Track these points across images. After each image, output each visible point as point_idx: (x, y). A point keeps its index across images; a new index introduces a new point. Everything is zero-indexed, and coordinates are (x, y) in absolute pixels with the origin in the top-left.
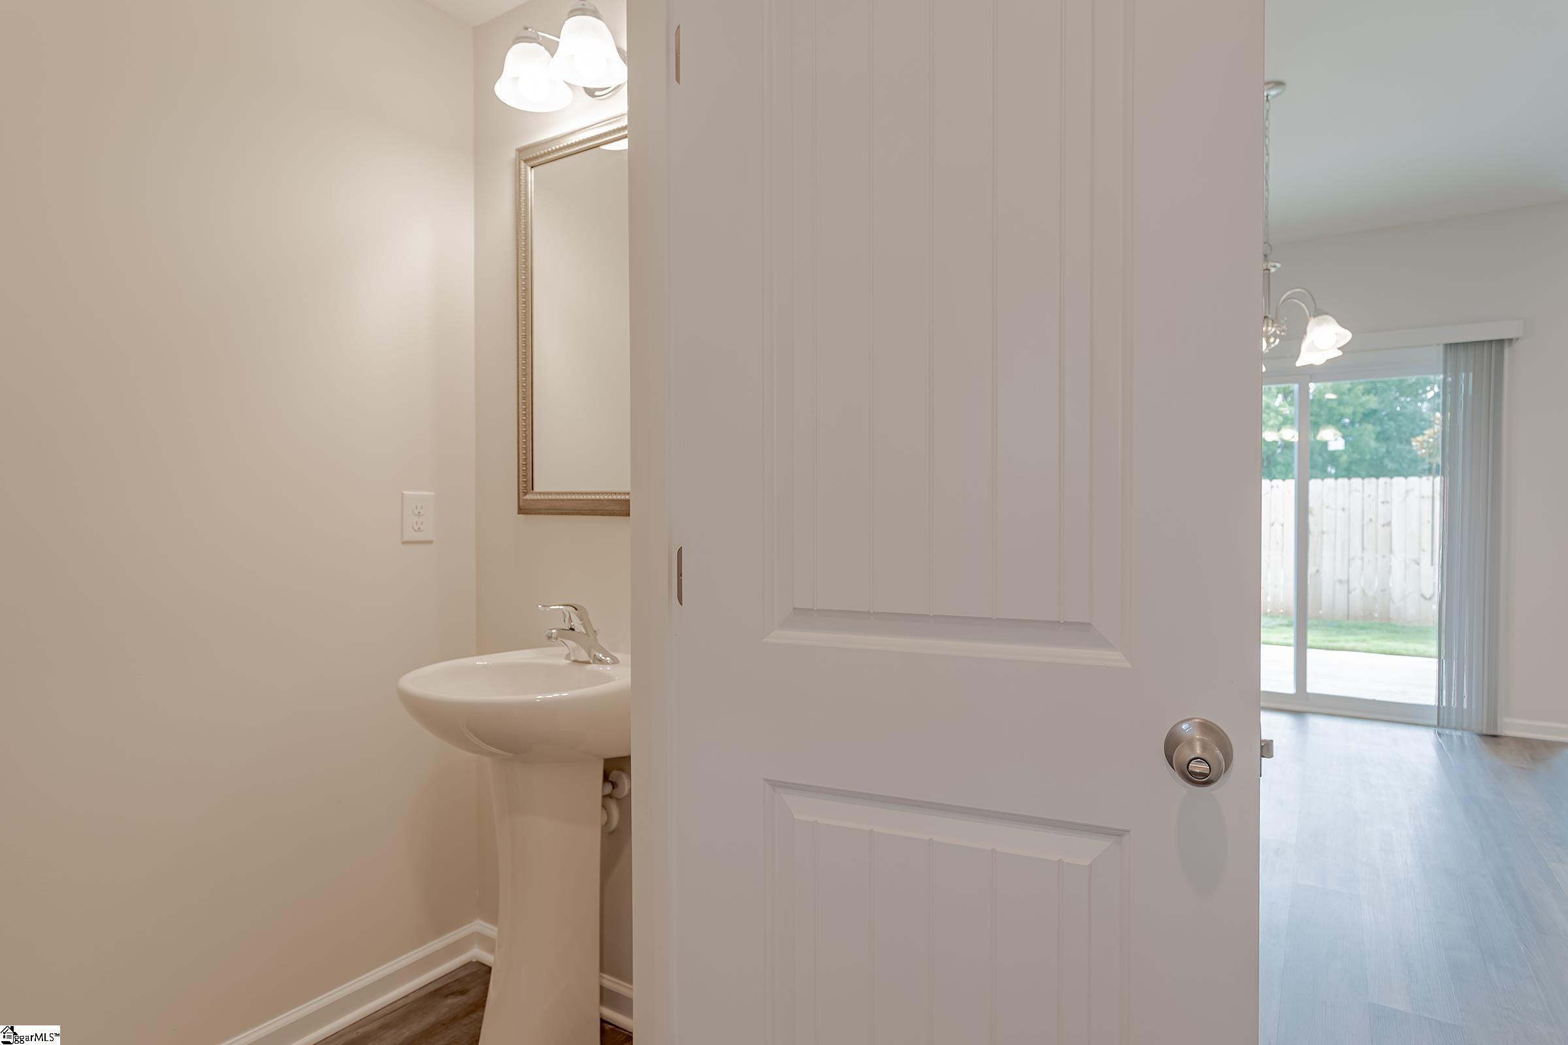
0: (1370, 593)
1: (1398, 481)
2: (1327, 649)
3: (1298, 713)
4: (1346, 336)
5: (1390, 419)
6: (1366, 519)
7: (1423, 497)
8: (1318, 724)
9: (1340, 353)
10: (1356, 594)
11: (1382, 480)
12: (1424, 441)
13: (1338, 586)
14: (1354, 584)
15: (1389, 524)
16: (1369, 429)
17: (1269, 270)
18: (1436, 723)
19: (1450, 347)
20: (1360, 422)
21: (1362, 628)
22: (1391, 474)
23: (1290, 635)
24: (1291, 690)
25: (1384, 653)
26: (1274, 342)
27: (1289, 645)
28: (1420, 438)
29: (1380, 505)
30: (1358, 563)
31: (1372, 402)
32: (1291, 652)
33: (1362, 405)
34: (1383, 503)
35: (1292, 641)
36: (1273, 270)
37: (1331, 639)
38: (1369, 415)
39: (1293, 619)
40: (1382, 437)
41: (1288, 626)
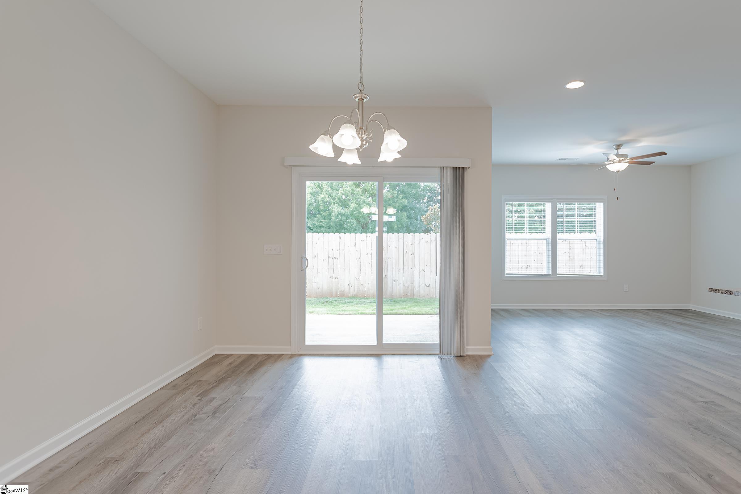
0: (407, 285)
1: (417, 235)
2: (391, 314)
3: (378, 356)
4: (404, 143)
5: (411, 210)
6: (405, 252)
7: (426, 242)
8: (388, 361)
9: (400, 156)
10: (401, 286)
11: (411, 234)
12: (426, 218)
13: (394, 282)
14: (401, 281)
15: (414, 254)
16: (405, 214)
17: (363, 99)
18: (439, 352)
19: (443, 168)
20: (401, 211)
21: (404, 301)
22: (415, 232)
23: (374, 307)
24: (375, 343)
25: (413, 314)
26: (366, 144)
27: (374, 314)
28: (424, 217)
29: (410, 245)
30: (401, 271)
31: (405, 202)
32: (374, 318)
33: (401, 203)
34: (411, 244)
35: (375, 311)
36: (365, 100)
37: (391, 308)
38: (404, 208)
39: (376, 299)
40: (409, 218)
41: (374, 303)
